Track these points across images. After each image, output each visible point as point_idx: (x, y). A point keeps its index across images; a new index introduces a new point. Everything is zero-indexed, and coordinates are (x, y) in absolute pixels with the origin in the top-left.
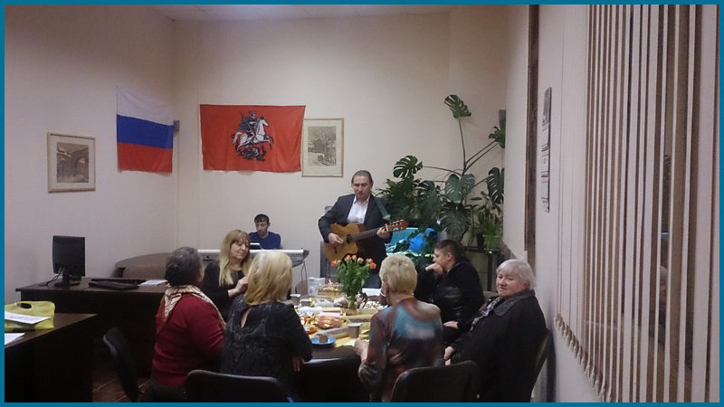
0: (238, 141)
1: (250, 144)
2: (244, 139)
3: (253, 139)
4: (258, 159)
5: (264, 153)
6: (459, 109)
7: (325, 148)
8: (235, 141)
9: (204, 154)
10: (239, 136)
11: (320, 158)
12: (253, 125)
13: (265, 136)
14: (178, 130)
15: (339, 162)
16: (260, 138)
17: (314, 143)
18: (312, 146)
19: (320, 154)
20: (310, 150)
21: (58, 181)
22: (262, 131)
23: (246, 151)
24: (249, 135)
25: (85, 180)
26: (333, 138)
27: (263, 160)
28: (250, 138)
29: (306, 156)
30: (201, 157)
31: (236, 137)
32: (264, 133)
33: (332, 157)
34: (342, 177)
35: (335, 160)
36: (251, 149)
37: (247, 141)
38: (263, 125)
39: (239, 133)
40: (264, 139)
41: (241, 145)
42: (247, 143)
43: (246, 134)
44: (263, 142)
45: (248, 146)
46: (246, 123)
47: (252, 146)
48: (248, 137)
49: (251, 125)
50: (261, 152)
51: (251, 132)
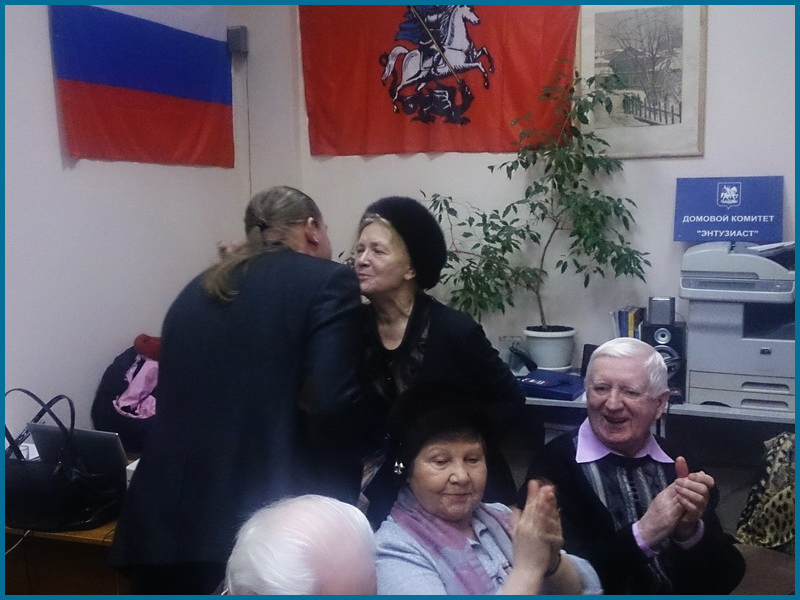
0: (397, 74)
1: (429, 78)
2: (413, 67)
3: (435, 65)
4: (450, 120)
5: (468, 99)
7: (648, 71)
8: (388, 72)
9: (310, 115)
10: (400, 58)
11: (631, 103)
12: (438, 22)
13: (467, 53)
14: (245, 54)
15: (690, 114)
16: (456, 58)
17: (613, 60)
18: (607, 71)
19: (630, 93)
22: (460, 40)
23: (418, 98)
24: (427, 53)
26: (674, 40)
27: (465, 121)
28: (429, 63)
30: (304, 121)
31: (392, 62)
32: (465, 45)
33: (670, 99)
34: (702, 156)
35: (676, 106)
36: (432, 93)
37: (420, 72)
38: (465, 20)
39: (400, 50)
40: (467, 61)
41: (404, 82)
42: (420, 76)
43: (417, 52)
44: (465, 70)
45: (423, 85)
46: (416, 20)
47: (433, 84)
48: (424, 59)
49: (429, 24)
50: (459, 101)
51: (432, 43)
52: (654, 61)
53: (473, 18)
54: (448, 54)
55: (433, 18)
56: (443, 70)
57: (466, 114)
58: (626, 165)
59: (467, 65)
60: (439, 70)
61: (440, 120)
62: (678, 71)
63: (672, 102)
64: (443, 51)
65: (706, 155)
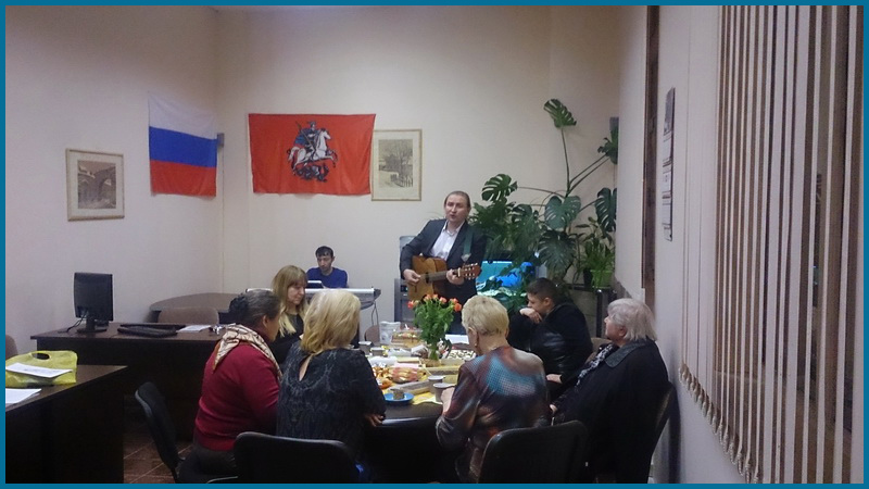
0: (295, 158)
1: (309, 161)
2: (302, 155)
3: (312, 156)
4: (319, 180)
5: (327, 171)
6: (561, 116)
7: (400, 165)
8: (291, 157)
9: (253, 174)
10: (296, 152)
11: (393, 177)
12: (313, 138)
13: (326, 152)
14: (223, 145)
15: (416, 183)
16: (321, 153)
17: (388, 160)
18: (384, 164)
19: (393, 173)
20: (382, 168)
21: (79, 207)
22: (323, 146)
23: (304, 170)
24: (308, 150)
25: (112, 205)
26: (410, 153)
27: (325, 180)
28: (309, 154)
29: (377, 176)
30: (251, 177)
31: (292, 153)
32: (325, 148)
33: (408, 177)
34: (420, 200)
35: (411, 180)
36: (311, 167)
37: (305, 158)
38: (325, 138)
39: (295, 148)
40: (326, 155)
41: (298, 162)
42: (305, 160)
43: (304, 149)
44: (325, 159)
45: (306, 164)
46: (304, 136)
47: (311, 164)
48: (307, 153)
49: (310, 138)
50: (323, 172)
51: (311, 147)
52: (402, 161)
53: (329, 137)
54: (318, 151)
55: (311, 136)
56: (315, 158)
57: (327, 177)
59: (326, 157)
61: (314, 180)
62: (411, 166)
64: (316, 150)
65: (422, 199)
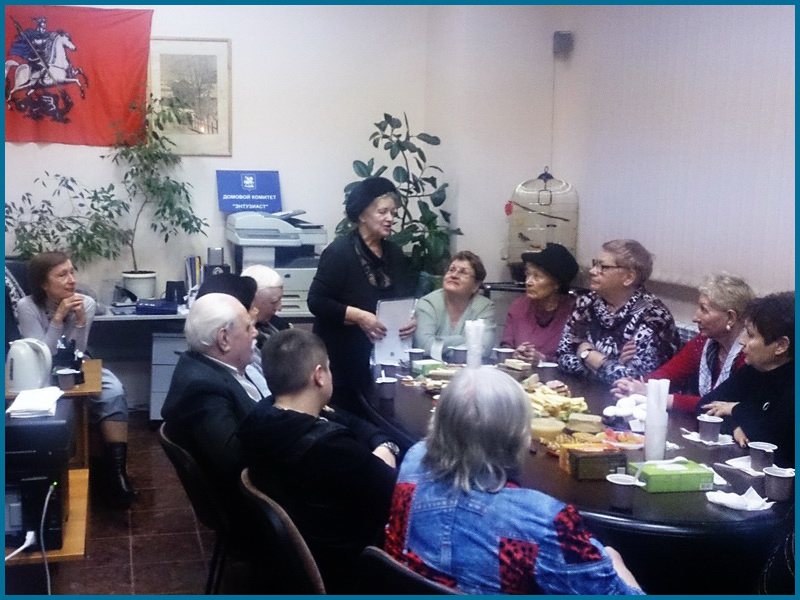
0: (10, 80)
1: (37, 86)
2: (24, 76)
3: (42, 77)
4: (55, 119)
7: (196, 98)
10: (13, 69)
12: (43, 45)
13: (67, 71)
15: (223, 127)
16: (58, 73)
17: (175, 89)
18: (169, 93)
22: (61, 61)
23: (30, 101)
24: (35, 68)
26: (212, 78)
27: (66, 121)
28: (37, 75)
31: (6, 71)
32: (66, 64)
33: (211, 117)
34: (230, 156)
35: (215, 122)
36: (40, 97)
37: (29, 81)
38: (65, 47)
39: (12, 63)
40: (68, 77)
41: (17, 88)
42: (30, 84)
43: (27, 65)
44: (65, 83)
45: (32, 91)
46: (25, 42)
47: (40, 91)
48: (33, 71)
49: (37, 46)
50: (61, 105)
51: (39, 61)
52: (199, 90)
53: (72, 46)
54: (52, 70)
55: (39, 42)
56: (48, 81)
57: (68, 116)
58: (184, 159)
59: (67, 80)
60: (45, 81)
61: (48, 119)
62: (214, 99)
63: (212, 120)
64: (48, 67)
65: (234, 155)
